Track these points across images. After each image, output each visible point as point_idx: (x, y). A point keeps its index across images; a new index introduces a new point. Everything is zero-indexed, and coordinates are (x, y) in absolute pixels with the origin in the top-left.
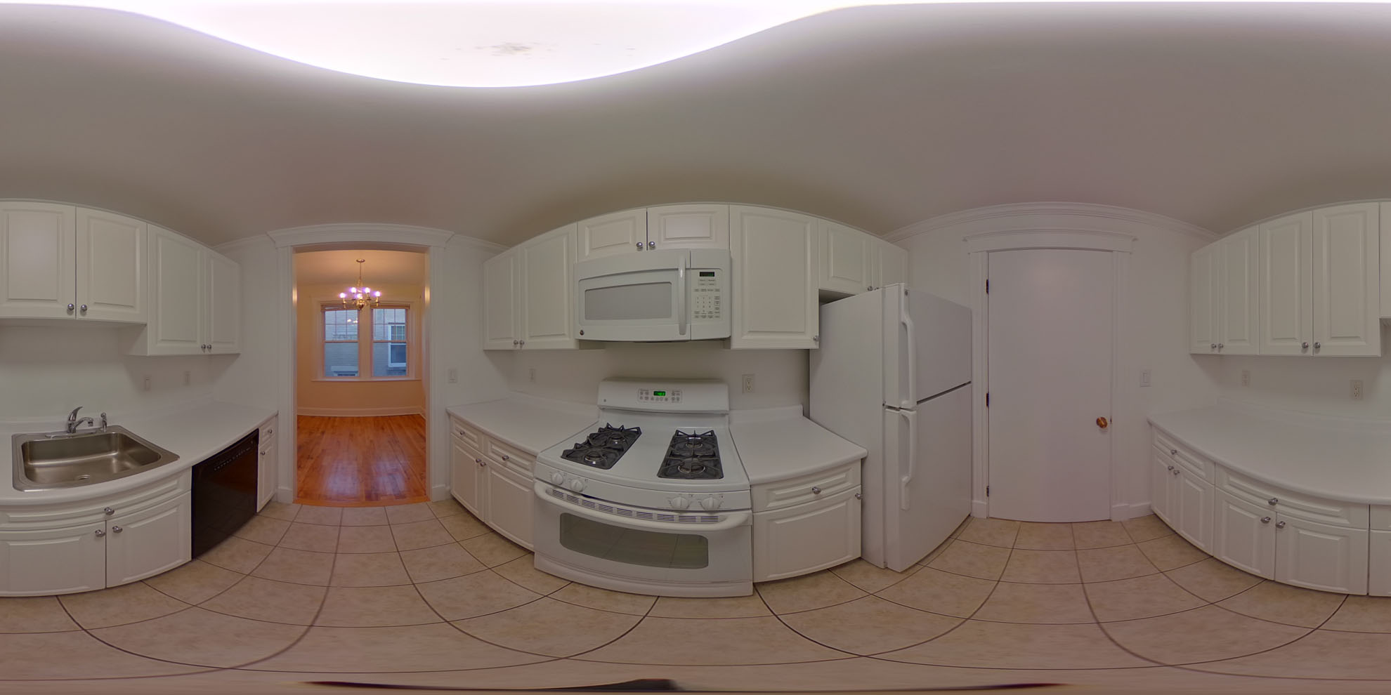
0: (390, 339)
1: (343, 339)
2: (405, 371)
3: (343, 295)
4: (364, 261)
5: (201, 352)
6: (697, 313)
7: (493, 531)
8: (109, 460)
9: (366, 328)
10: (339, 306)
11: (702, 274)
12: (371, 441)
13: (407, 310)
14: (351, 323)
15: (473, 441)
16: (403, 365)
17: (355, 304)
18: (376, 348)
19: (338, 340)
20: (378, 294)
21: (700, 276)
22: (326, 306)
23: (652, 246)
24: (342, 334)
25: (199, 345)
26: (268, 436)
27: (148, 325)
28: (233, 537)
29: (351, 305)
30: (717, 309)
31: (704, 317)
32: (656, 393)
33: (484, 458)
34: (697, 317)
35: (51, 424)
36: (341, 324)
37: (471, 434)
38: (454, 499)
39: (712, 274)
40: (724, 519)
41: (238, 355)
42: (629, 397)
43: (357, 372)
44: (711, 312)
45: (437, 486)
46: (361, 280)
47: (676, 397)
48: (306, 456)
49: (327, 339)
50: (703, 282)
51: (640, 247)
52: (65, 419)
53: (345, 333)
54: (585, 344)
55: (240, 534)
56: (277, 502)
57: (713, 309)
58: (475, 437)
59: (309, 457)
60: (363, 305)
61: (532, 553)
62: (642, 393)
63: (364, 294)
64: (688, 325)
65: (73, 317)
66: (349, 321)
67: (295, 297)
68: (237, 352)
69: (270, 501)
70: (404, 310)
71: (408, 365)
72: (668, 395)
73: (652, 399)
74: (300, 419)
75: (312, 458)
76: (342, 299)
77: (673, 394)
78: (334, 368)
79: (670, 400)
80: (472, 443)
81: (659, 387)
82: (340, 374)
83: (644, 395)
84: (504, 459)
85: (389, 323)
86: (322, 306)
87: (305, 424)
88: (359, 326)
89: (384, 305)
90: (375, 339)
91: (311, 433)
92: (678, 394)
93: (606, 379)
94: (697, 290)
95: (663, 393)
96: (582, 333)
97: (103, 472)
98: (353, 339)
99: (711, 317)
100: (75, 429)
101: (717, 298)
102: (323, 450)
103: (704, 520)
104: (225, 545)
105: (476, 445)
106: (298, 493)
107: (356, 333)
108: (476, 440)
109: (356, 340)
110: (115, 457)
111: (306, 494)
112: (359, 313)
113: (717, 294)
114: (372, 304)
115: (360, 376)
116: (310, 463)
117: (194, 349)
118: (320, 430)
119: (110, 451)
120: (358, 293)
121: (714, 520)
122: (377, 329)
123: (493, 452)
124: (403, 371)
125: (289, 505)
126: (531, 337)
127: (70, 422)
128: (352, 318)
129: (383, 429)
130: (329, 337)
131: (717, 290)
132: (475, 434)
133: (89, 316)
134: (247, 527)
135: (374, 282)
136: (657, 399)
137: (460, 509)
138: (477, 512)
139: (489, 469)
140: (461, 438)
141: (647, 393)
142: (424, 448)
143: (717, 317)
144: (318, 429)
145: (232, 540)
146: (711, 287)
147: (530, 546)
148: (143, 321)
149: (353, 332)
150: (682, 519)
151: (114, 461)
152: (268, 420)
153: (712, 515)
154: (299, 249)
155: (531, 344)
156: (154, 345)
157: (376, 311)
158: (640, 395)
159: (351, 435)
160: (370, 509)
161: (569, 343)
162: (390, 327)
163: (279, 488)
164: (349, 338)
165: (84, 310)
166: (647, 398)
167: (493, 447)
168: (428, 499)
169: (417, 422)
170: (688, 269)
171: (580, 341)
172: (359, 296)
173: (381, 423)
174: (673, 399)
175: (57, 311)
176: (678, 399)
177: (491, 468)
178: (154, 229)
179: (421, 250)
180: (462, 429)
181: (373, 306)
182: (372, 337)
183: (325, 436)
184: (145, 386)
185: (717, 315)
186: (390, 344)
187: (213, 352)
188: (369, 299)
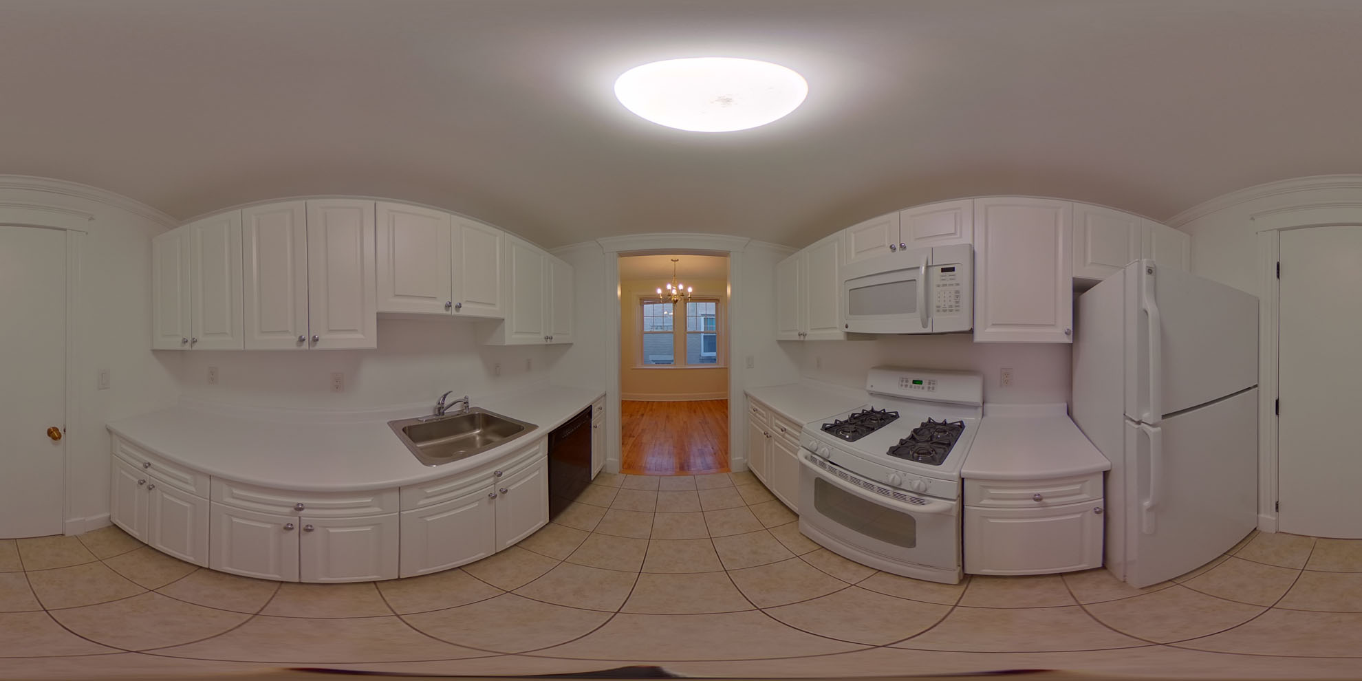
0: (703, 330)
1: (660, 330)
2: (715, 360)
3: (659, 291)
4: (678, 260)
5: (544, 342)
6: (938, 307)
7: (777, 499)
8: (474, 438)
9: (680, 319)
10: (655, 300)
11: (943, 270)
12: (685, 422)
13: (717, 304)
14: (668, 315)
15: (763, 417)
16: (714, 354)
17: (670, 299)
18: (689, 338)
19: (655, 330)
20: (690, 290)
21: (942, 272)
22: (644, 300)
23: (903, 247)
24: (658, 325)
25: (542, 336)
26: (598, 412)
27: (506, 321)
28: (575, 503)
29: (667, 298)
30: (957, 302)
31: (945, 311)
32: (914, 382)
33: (770, 431)
34: (938, 311)
35: (422, 410)
36: (657, 316)
37: (762, 411)
38: (751, 471)
39: (952, 269)
40: (929, 503)
41: (572, 344)
42: (891, 384)
43: (672, 361)
44: (951, 306)
45: (737, 459)
46: (675, 277)
47: (931, 386)
48: (627, 433)
49: (645, 330)
50: (944, 278)
51: (893, 248)
52: (434, 403)
53: (662, 325)
54: (851, 336)
55: (580, 499)
56: (605, 473)
57: (953, 303)
58: (764, 413)
59: (630, 436)
60: (677, 300)
61: (798, 516)
62: (902, 381)
63: (678, 290)
64: (930, 319)
65: (449, 313)
66: (666, 313)
67: (619, 293)
68: (570, 342)
69: (600, 472)
70: (714, 303)
71: (718, 354)
72: (925, 384)
73: (911, 387)
74: (624, 403)
75: (634, 437)
76: (659, 295)
77: (930, 383)
78: (652, 357)
79: (926, 389)
80: (762, 418)
81: (918, 377)
82: (657, 362)
83: (904, 383)
84: (782, 431)
85: (702, 315)
86: (641, 299)
87: (629, 408)
88: (674, 318)
89: (696, 299)
90: (689, 329)
91: (631, 416)
92: (934, 384)
93: (874, 368)
94: (939, 286)
95: (921, 382)
96: (847, 327)
97: (469, 448)
98: (669, 330)
99: (951, 311)
100: (443, 412)
101: (957, 292)
102: (642, 430)
103: (913, 501)
104: (569, 509)
105: (765, 420)
106: (623, 466)
107: (672, 324)
108: (765, 415)
109: (672, 330)
110: (479, 434)
111: (630, 465)
112: (674, 306)
113: (957, 288)
114: (685, 298)
115: (675, 364)
116: (631, 440)
117: (539, 339)
118: (640, 413)
119: (475, 429)
120: (673, 289)
121: (921, 502)
122: (691, 321)
123: (776, 426)
124: (712, 360)
125: (615, 475)
126: (812, 329)
127: (439, 406)
128: (668, 310)
129: (695, 412)
130: (647, 328)
131: (958, 284)
132: (764, 410)
133: (462, 312)
134: (584, 494)
135: (686, 277)
136: (915, 387)
137: (754, 479)
138: (765, 480)
139: (773, 440)
140: (755, 415)
141: (907, 381)
142: (727, 427)
143: (957, 310)
144: (638, 412)
145: (574, 505)
146: (953, 282)
147: (795, 509)
148: (502, 317)
149: (669, 323)
150: (896, 496)
151: (478, 438)
152: (598, 399)
153: (920, 496)
154: (622, 254)
155: (812, 335)
156: (512, 336)
157: (689, 305)
158: (901, 383)
159: (668, 417)
160: (683, 478)
161: (839, 334)
162: (703, 318)
163: (608, 459)
164: (665, 330)
165: (459, 307)
166: (906, 386)
167: (777, 421)
168: (729, 471)
169: (722, 405)
170: (930, 266)
171: (848, 334)
172: (674, 292)
173: (693, 407)
174: (929, 388)
175: (437, 308)
176: (933, 389)
177: (775, 440)
178: (509, 237)
179: (724, 254)
180: (756, 407)
181: (686, 300)
182: (686, 328)
183: (645, 417)
184: (496, 371)
185: (957, 308)
186: (703, 335)
187: (554, 342)
188: (682, 294)
